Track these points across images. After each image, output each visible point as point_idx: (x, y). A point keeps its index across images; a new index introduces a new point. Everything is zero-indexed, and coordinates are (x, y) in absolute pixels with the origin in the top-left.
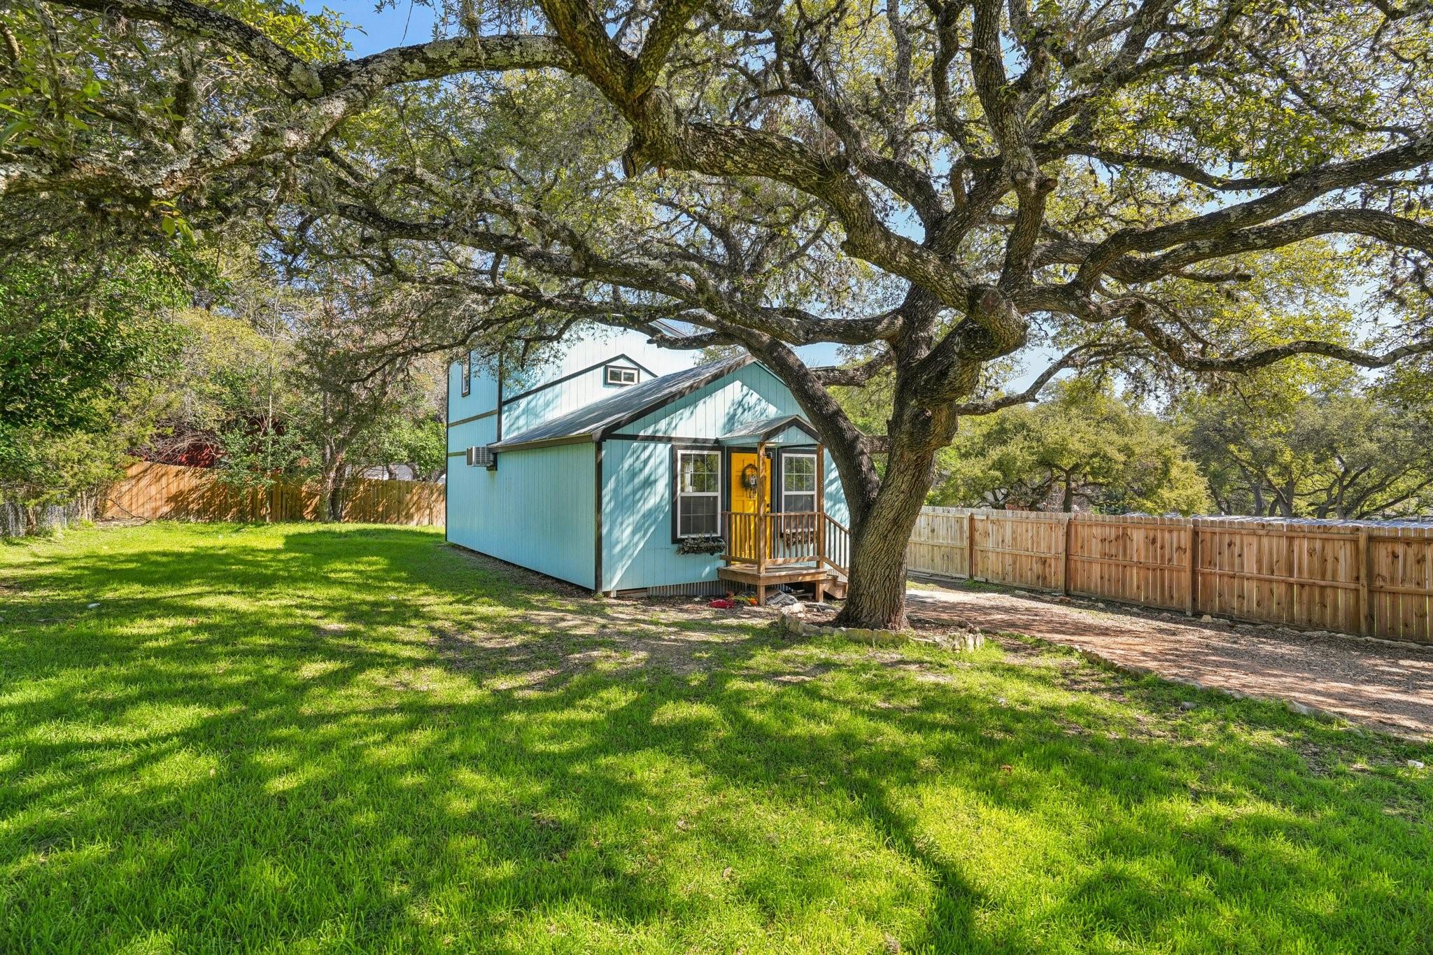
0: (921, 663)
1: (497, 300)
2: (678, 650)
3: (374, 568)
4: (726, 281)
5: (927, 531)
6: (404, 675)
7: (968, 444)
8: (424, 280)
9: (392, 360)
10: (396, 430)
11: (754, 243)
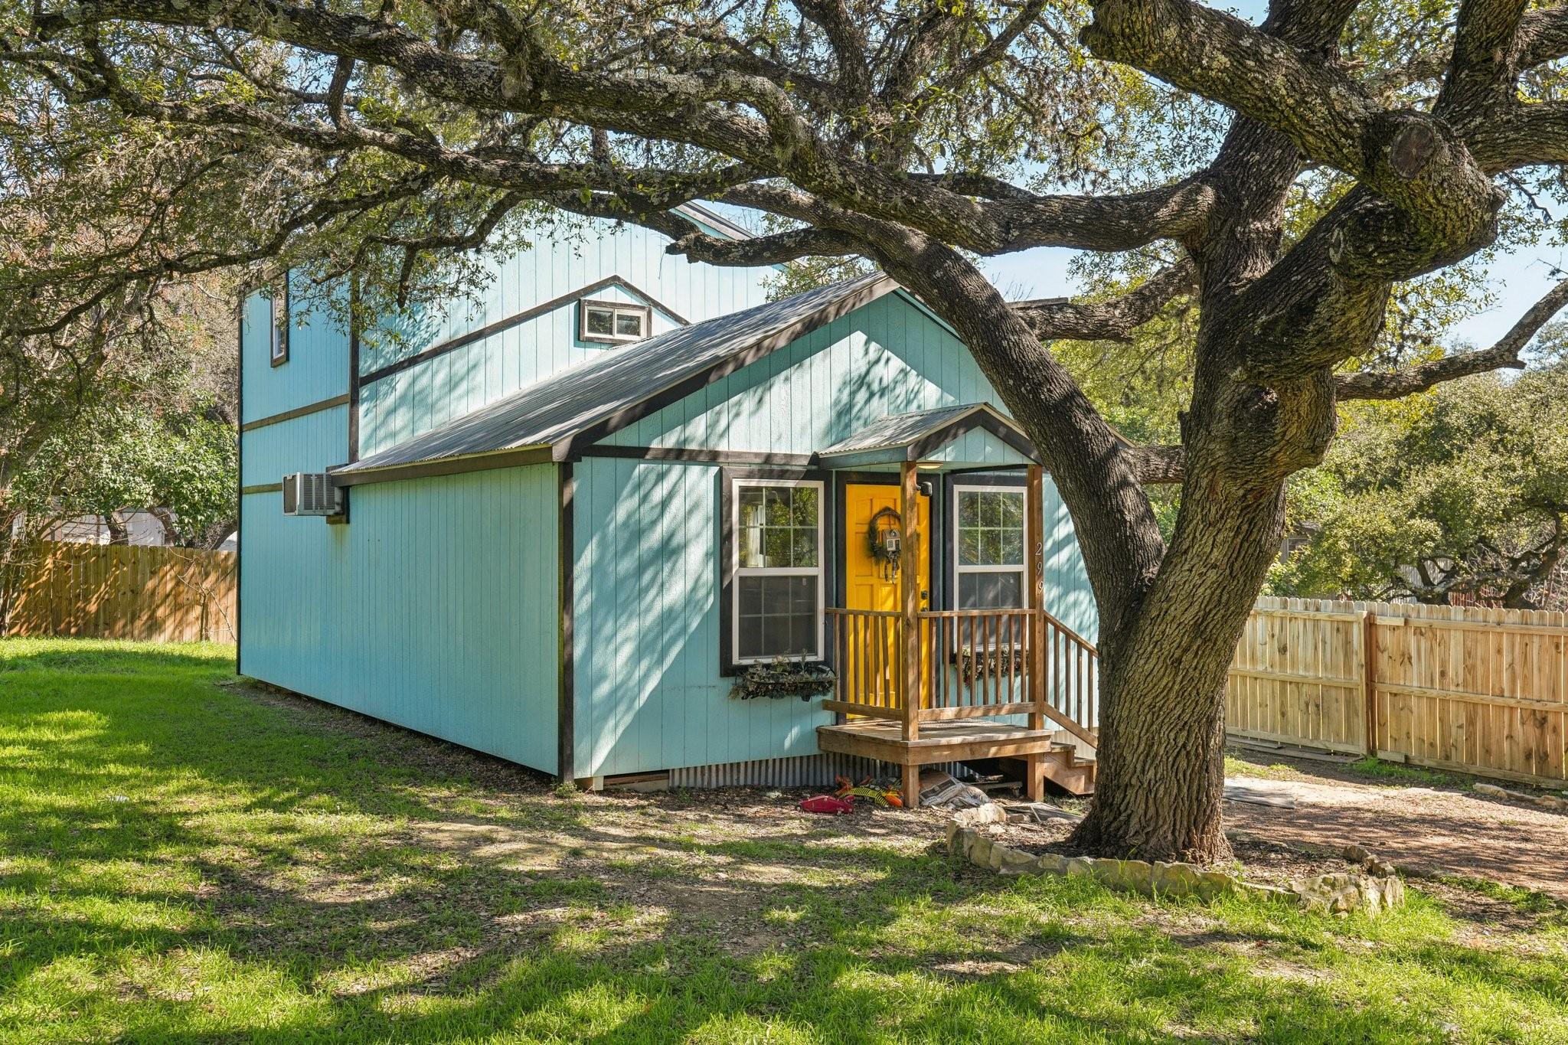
0: (1261, 938)
1: (344, 159)
2: (734, 903)
3: (75, 735)
4: (835, 117)
5: (1269, 651)
6: (139, 970)
7: (1362, 461)
8: (179, 114)
9: (115, 287)
10: (127, 438)
11: (893, 33)
